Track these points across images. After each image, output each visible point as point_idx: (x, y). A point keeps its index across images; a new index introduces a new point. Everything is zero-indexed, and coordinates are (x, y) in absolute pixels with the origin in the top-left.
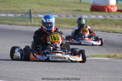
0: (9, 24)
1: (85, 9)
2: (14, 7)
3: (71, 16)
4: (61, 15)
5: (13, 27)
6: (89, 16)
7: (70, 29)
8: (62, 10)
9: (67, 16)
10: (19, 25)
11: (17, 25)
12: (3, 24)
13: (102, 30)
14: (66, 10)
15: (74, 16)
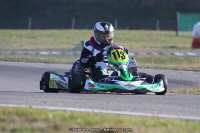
0: (45, 62)
1: (183, 46)
2: (68, 43)
3: (155, 53)
4: (139, 53)
5: (49, 66)
6: (185, 53)
7: (142, 69)
8: (145, 47)
9: (148, 54)
10: (61, 63)
11: (58, 63)
12: (35, 62)
13: (195, 68)
14: (152, 47)
15: (160, 54)
